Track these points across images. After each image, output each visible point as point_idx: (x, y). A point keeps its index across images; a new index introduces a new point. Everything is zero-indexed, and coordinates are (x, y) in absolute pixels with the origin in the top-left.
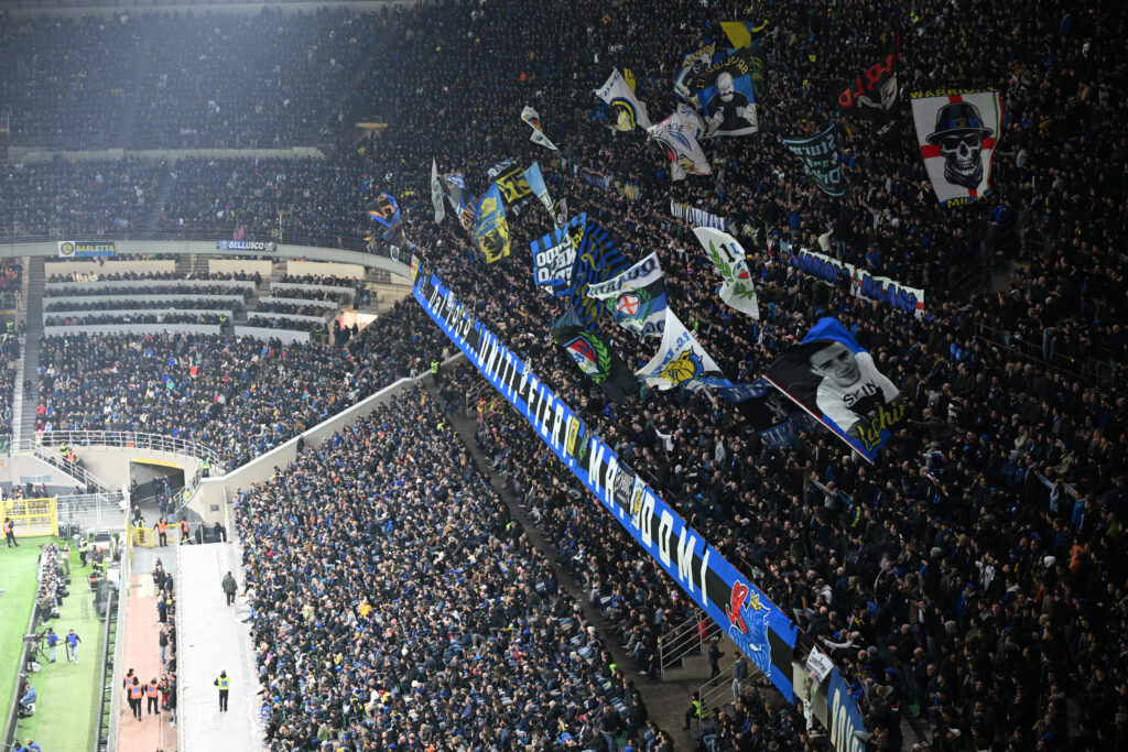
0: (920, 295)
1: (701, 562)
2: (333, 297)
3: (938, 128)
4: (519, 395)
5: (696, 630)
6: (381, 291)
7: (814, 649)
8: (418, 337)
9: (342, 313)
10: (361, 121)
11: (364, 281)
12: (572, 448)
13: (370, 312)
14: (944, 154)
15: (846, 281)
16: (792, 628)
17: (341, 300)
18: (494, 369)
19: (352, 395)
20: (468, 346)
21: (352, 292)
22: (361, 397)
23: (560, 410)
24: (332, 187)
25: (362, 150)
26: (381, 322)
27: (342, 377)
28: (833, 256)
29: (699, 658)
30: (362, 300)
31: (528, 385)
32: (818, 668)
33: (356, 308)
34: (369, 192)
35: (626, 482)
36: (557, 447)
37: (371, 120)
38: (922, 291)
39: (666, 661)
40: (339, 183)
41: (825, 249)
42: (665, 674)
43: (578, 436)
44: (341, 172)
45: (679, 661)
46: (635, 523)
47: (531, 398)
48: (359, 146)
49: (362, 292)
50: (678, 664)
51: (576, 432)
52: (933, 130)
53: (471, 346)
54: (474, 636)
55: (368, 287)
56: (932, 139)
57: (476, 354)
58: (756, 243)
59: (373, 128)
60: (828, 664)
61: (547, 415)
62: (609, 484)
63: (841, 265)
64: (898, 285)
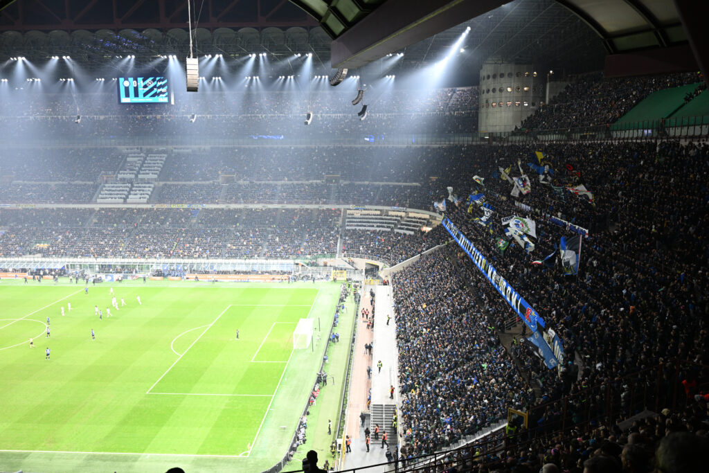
1: (518, 301)
2: (420, 223)
4: (470, 252)
5: (516, 320)
6: (434, 222)
7: (550, 329)
8: (443, 235)
9: (423, 227)
10: (431, 176)
11: (429, 219)
12: (484, 267)
13: (430, 227)
15: (565, 225)
16: (544, 322)
17: (423, 224)
18: (463, 244)
19: (424, 249)
20: (456, 238)
21: (426, 221)
22: (426, 250)
23: (481, 257)
24: (422, 193)
26: (433, 230)
27: (422, 244)
28: (561, 218)
30: (428, 224)
31: (472, 249)
32: (551, 334)
33: (426, 226)
35: (498, 277)
36: (479, 267)
37: (434, 176)
38: (588, 230)
39: (506, 328)
41: (559, 217)
42: (506, 331)
43: (485, 264)
45: (510, 328)
46: (500, 289)
47: (473, 253)
48: (430, 183)
49: (428, 222)
54: (453, 316)
55: (430, 221)
57: (458, 240)
58: (539, 214)
59: (434, 178)
60: (554, 333)
61: (477, 258)
62: (493, 278)
63: (564, 221)
64: (581, 228)
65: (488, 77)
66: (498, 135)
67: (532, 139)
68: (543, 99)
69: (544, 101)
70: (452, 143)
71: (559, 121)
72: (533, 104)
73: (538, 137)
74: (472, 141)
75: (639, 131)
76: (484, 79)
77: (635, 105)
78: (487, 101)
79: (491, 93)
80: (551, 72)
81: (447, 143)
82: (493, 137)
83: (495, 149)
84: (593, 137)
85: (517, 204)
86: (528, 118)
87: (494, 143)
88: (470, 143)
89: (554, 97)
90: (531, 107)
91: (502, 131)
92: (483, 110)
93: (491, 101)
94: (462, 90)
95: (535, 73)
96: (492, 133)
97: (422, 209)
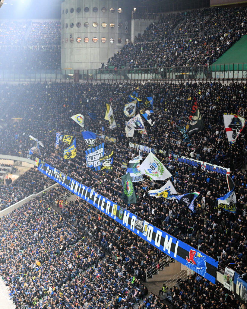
0: (228, 170)
1: (175, 245)
2: (5, 170)
3: (231, 123)
4: (90, 198)
5: (156, 267)
6: (19, 168)
7: (226, 268)
8: (34, 182)
9: (8, 175)
10: (13, 117)
11: (14, 165)
12: (116, 213)
13: (17, 174)
14: (232, 130)
15: (200, 165)
16: (216, 262)
17: (7, 171)
18: (78, 191)
19: (16, 200)
20: (65, 184)
21: (10, 168)
22: (19, 201)
23: (109, 203)
24: (6, 137)
25: (15, 126)
26: (21, 178)
27: (11, 194)
29: (157, 275)
30: (14, 171)
31: (93, 196)
32: (230, 273)
33: (11, 173)
34: (18, 139)
35: (140, 222)
36: (108, 213)
37: (16, 117)
38: (229, 169)
39: (148, 276)
40: (8, 135)
41: (192, 157)
43: (117, 210)
44: (8, 132)
45: (151, 276)
47: (95, 199)
48: (14, 124)
49: (14, 169)
50: (151, 277)
51: (116, 209)
52: (230, 124)
53: (67, 184)
54: (80, 270)
55: (15, 167)
56: (229, 126)
57: (69, 187)
58: (165, 155)
59: (16, 119)
60: (233, 272)
61: (103, 204)
62: (133, 224)
63: (198, 161)
64: (219, 167)
65: (72, 10)
66: (85, 72)
67: (123, 77)
68: (129, 36)
69: (130, 39)
70: (33, 80)
71: (149, 59)
72: (119, 42)
73: (130, 75)
74: (56, 79)
75: (235, 72)
76: (67, 12)
77: (230, 46)
78: (71, 37)
79: (75, 27)
80: (135, 9)
81: (28, 80)
82: (78, 75)
83: (85, 87)
84: (192, 77)
85: (131, 145)
86: (115, 55)
87: (81, 81)
88: (54, 80)
89: (139, 35)
90: (118, 44)
91: (89, 68)
92: (67, 45)
93: (75, 36)
94: (39, 23)
95: (120, 9)
96: (79, 70)
97: (8, 154)
